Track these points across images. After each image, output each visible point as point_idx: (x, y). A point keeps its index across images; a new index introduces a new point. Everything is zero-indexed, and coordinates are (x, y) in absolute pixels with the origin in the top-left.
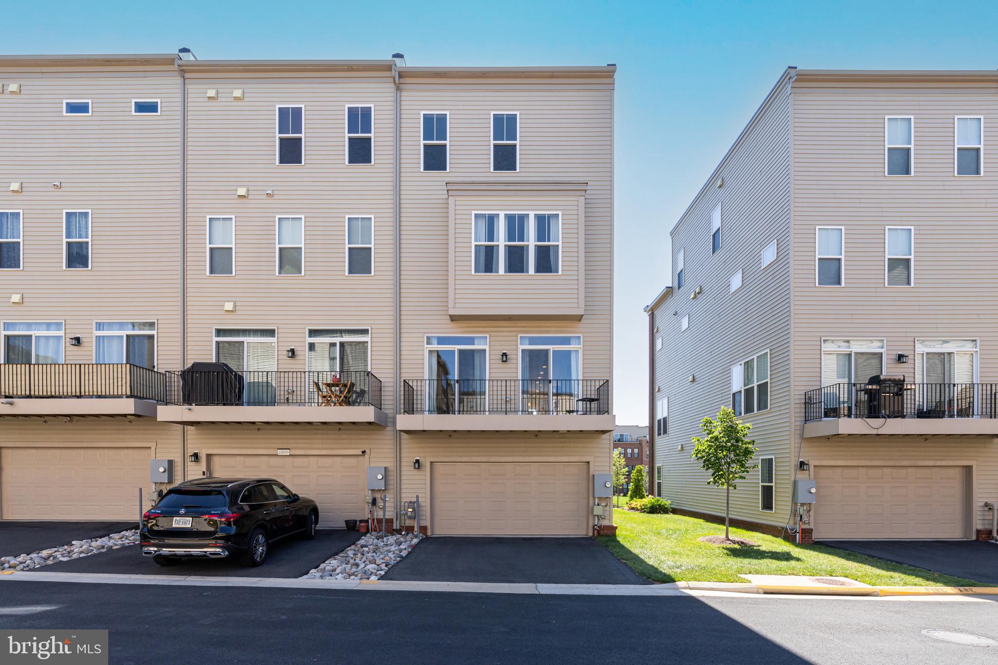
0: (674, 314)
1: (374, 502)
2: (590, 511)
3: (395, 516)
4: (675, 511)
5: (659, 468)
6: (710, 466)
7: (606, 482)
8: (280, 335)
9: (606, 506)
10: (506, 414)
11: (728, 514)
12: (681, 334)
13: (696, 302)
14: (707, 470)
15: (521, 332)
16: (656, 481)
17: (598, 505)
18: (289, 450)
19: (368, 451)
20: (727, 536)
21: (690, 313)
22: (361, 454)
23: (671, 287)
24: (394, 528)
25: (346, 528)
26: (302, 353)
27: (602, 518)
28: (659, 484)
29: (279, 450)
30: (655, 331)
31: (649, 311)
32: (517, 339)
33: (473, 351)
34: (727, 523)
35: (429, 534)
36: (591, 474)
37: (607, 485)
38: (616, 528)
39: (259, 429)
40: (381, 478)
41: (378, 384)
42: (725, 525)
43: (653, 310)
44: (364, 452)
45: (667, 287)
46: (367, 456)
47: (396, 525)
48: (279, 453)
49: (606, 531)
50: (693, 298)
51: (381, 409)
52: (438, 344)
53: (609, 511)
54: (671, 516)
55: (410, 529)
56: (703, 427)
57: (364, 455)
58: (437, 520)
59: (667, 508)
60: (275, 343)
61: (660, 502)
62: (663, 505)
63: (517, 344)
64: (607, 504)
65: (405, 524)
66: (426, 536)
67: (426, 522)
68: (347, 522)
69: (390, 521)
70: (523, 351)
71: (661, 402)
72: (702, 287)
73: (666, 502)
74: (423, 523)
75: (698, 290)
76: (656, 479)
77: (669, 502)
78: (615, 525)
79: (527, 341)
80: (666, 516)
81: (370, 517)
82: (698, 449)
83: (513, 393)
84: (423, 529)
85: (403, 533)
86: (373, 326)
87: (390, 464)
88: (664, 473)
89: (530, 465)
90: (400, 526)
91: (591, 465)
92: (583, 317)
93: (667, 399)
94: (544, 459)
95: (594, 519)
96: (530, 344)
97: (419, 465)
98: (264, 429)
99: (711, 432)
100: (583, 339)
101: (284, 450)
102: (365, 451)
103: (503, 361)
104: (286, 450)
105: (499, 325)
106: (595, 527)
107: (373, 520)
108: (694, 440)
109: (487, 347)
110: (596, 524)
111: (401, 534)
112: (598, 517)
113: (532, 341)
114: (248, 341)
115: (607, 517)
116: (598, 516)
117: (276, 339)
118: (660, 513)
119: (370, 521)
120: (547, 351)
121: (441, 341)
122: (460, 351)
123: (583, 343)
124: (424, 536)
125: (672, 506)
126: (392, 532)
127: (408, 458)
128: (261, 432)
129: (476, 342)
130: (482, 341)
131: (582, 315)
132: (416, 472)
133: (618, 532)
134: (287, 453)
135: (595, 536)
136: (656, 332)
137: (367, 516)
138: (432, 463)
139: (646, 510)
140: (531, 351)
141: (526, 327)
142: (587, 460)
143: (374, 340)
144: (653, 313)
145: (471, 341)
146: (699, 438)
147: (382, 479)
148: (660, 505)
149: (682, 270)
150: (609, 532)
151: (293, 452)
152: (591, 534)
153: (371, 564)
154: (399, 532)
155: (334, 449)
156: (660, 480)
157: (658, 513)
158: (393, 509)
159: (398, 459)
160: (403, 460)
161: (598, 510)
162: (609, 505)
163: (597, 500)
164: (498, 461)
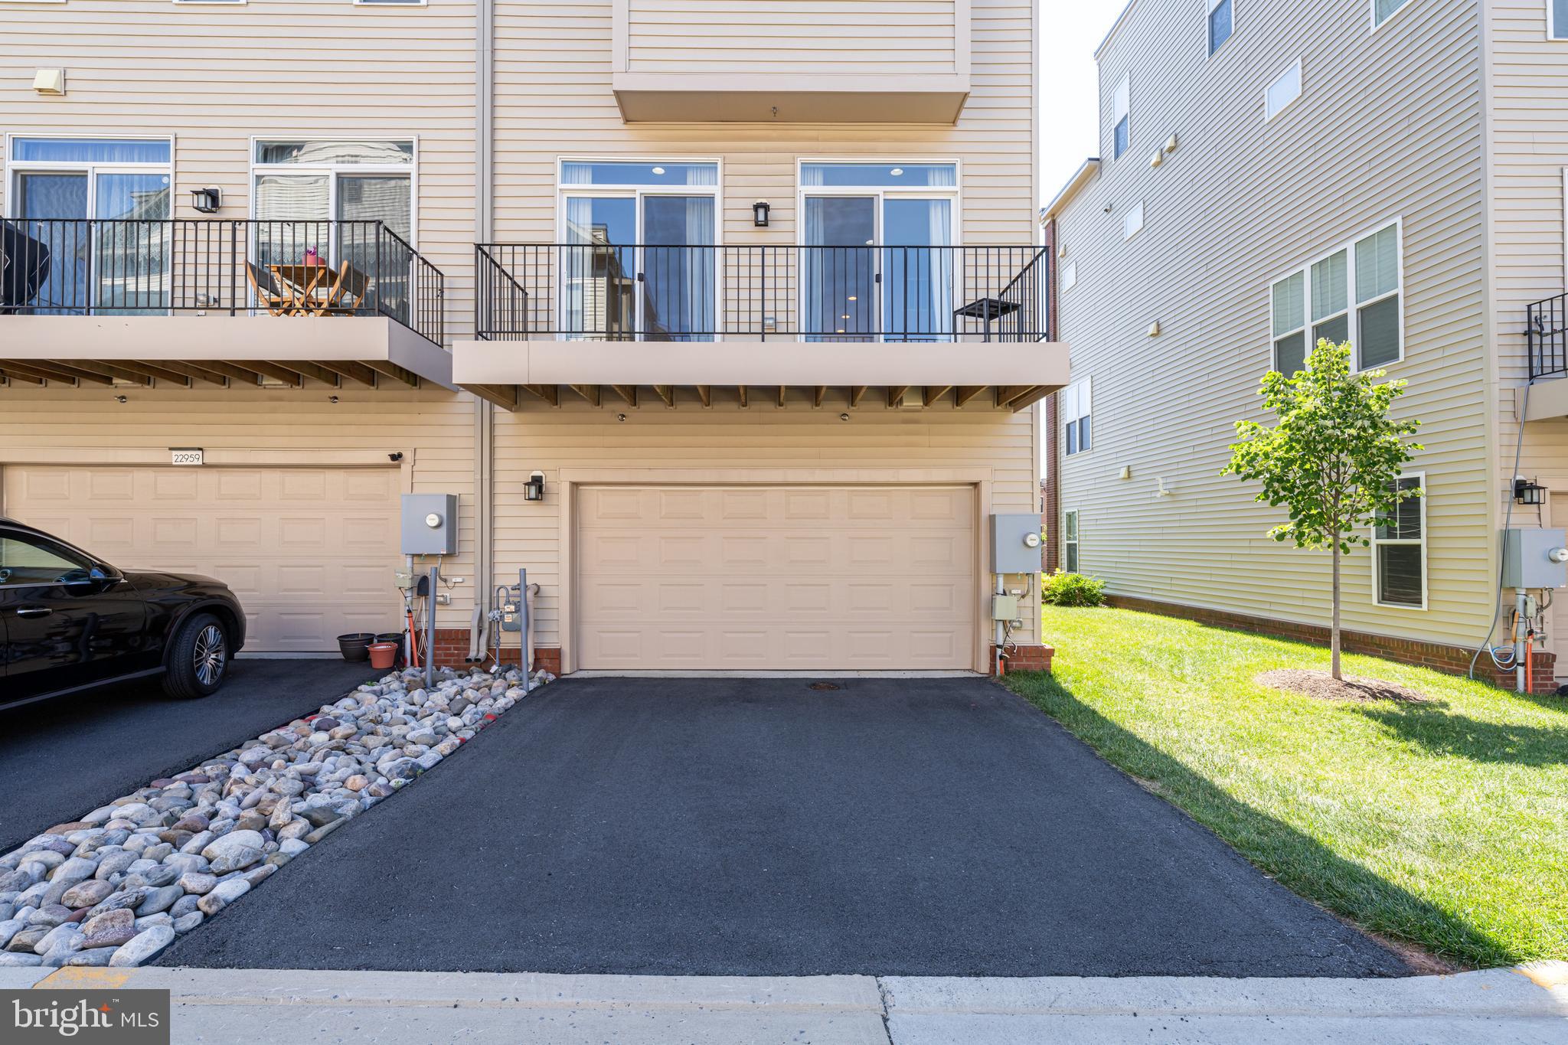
0: (1106, 210)
1: (422, 587)
2: (983, 608)
3: (476, 623)
4: (1112, 601)
5: (1070, 516)
6: (1282, 493)
7: (1026, 536)
8: (181, 155)
9: (1023, 596)
10: (763, 340)
11: (1336, 619)
12: (1125, 246)
13: (1160, 173)
14: (1273, 504)
15: (801, 152)
16: (1064, 543)
17: (1005, 594)
18: (200, 453)
19: (408, 455)
20: (1337, 675)
21: (1146, 199)
22: (389, 461)
23: (1098, 160)
24: (472, 655)
25: (340, 656)
26: (239, 202)
27: (1014, 628)
28: (1072, 549)
29: (174, 453)
30: (1058, 255)
31: (1045, 219)
32: (794, 170)
33: (682, 199)
34: (1335, 640)
35: (566, 668)
36: (985, 513)
37: (1029, 543)
38: (1051, 652)
39: (123, 397)
40: (435, 522)
41: (437, 283)
42: (1329, 647)
43: (1053, 215)
44: (398, 457)
45: (1090, 159)
46: (406, 467)
47: (477, 649)
48: (174, 458)
49: (1024, 662)
50: (1156, 165)
51: (442, 346)
52: (594, 182)
53: (1031, 610)
54: (1103, 611)
55: (511, 659)
56: (1265, 396)
57: (399, 467)
58: (589, 632)
59: (1095, 595)
60: (168, 175)
61: (1083, 582)
62: (1089, 589)
63: (794, 181)
64: (1028, 591)
65: (498, 644)
66: (558, 674)
67: (558, 638)
68: (343, 640)
69: (461, 637)
70: (809, 199)
71: (1075, 389)
72: (1179, 136)
73: (1092, 582)
74: (550, 642)
75: (1170, 143)
76: (1065, 537)
77: (1100, 582)
78: (1048, 647)
79: (819, 177)
80: (1093, 610)
81: (408, 627)
82: (1248, 454)
83: (781, 306)
84: (547, 658)
85: (494, 669)
86: (424, 135)
87: (466, 488)
88: (1082, 526)
89: (828, 491)
90: (489, 650)
91: (985, 489)
92: (968, 103)
93: (1090, 381)
94: (865, 476)
95: (994, 631)
96: (826, 183)
97: (540, 490)
98: (136, 398)
99: (1287, 406)
100: (962, 170)
101: (189, 453)
102: (400, 455)
103: (757, 225)
104: (194, 453)
105: (748, 133)
106: (999, 651)
107: (418, 634)
108: (1242, 428)
109: (716, 190)
110: (1001, 642)
111: (487, 672)
112: (1005, 627)
113: (832, 174)
114: (97, 171)
115: (1027, 625)
116: (1004, 622)
117: (171, 164)
118: (1081, 604)
119: (408, 636)
120: (869, 201)
121: (602, 172)
122: (649, 200)
123: (963, 181)
124: (552, 677)
125: (1105, 591)
126: (465, 666)
127: (512, 475)
128: (129, 404)
129: (690, 178)
130: (706, 176)
131: (966, 95)
132: (534, 509)
133: (1057, 664)
134: (195, 458)
135: (998, 673)
136: (1062, 256)
137: (402, 624)
138: (575, 485)
139: (1053, 598)
140: (829, 201)
141: (817, 139)
142: (974, 479)
143: (424, 169)
144: (1054, 222)
145: (677, 173)
146: (1255, 424)
147: (439, 526)
148: (1082, 590)
149: (1126, 116)
150: (1033, 665)
151: (211, 458)
152: (984, 668)
153: (240, 828)
154: (484, 665)
155: (319, 449)
156: (1075, 539)
157: (1079, 605)
158: (472, 606)
159: (486, 476)
160: (499, 477)
161: (1005, 608)
162: (1031, 593)
163: (1001, 580)
164: (744, 480)
